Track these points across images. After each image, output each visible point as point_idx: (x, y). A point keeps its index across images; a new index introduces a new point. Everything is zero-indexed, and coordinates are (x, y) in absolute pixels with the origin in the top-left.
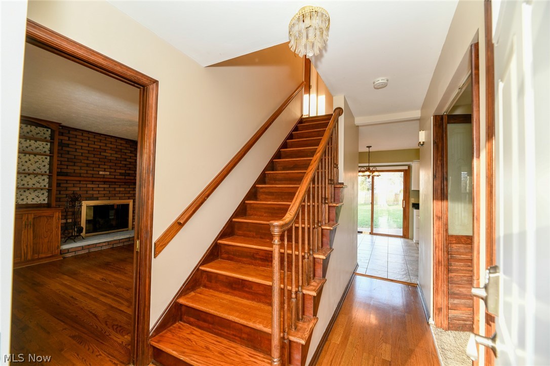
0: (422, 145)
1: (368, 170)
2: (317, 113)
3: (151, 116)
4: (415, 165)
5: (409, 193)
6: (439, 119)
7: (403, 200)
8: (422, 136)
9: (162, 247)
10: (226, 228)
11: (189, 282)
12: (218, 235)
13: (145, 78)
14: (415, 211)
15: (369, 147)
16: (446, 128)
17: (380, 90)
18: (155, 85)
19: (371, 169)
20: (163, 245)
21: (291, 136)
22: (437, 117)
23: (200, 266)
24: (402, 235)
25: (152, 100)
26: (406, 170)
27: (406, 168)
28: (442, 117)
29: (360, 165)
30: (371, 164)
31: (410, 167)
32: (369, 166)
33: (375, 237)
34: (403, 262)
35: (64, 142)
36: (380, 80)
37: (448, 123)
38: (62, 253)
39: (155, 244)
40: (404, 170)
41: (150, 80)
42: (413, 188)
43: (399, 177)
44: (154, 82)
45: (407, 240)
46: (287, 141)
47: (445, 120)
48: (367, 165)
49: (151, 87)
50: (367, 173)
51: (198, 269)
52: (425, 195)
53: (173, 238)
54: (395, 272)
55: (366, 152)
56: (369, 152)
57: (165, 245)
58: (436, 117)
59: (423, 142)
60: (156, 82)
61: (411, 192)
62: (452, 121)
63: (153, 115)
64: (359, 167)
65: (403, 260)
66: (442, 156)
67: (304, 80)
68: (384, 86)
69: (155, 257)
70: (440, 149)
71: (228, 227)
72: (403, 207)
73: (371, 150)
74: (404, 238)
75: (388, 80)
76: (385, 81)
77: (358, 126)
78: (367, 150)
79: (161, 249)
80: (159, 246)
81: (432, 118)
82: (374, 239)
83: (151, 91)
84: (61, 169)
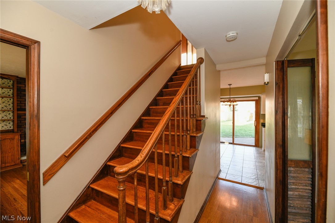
0: (267, 84)
1: (230, 101)
2: (192, 62)
3: (34, 71)
4: (263, 97)
5: (259, 115)
6: (280, 64)
7: (255, 121)
8: (267, 78)
9: (51, 176)
10: (115, 153)
11: (80, 198)
12: (108, 158)
13: (25, 40)
14: (263, 128)
15: (230, 85)
16: (287, 71)
17: (231, 42)
18: (36, 44)
19: (232, 99)
20: (51, 174)
21: (171, 80)
22: (279, 62)
23: (90, 184)
24: (254, 145)
25: (34, 57)
26: (257, 100)
27: (257, 98)
28: (283, 62)
29: (221, 97)
30: (231, 97)
31: (259, 98)
32: (230, 98)
33: (235, 146)
34: (254, 168)
35: (21, 88)
36: (231, 34)
37: (288, 67)
38: (22, 162)
39: (43, 174)
40: (255, 100)
41: (31, 41)
42: (262, 113)
43: (252, 105)
44: (35, 43)
45: (258, 149)
46: (168, 83)
47: (286, 65)
48: (229, 97)
49: (32, 47)
50: (229, 103)
51: (89, 187)
52: (269, 123)
53: (61, 167)
54: (247, 176)
55: (229, 88)
56: (230, 88)
57: (54, 174)
58: (277, 62)
59: (268, 82)
60: (38, 43)
61: (260, 116)
62: (292, 66)
63: (36, 70)
64: (221, 98)
65: (254, 166)
66: (283, 95)
67: (181, 39)
68: (234, 39)
69: (44, 184)
70: (281, 89)
71: (116, 152)
72: (255, 126)
73: (231, 86)
74: (256, 147)
75: (237, 34)
76: (235, 34)
77: (220, 71)
78: (229, 87)
79: (49, 177)
80: (48, 175)
81: (274, 63)
82: (235, 147)
83: (32, 50)
84: (21, 106)
